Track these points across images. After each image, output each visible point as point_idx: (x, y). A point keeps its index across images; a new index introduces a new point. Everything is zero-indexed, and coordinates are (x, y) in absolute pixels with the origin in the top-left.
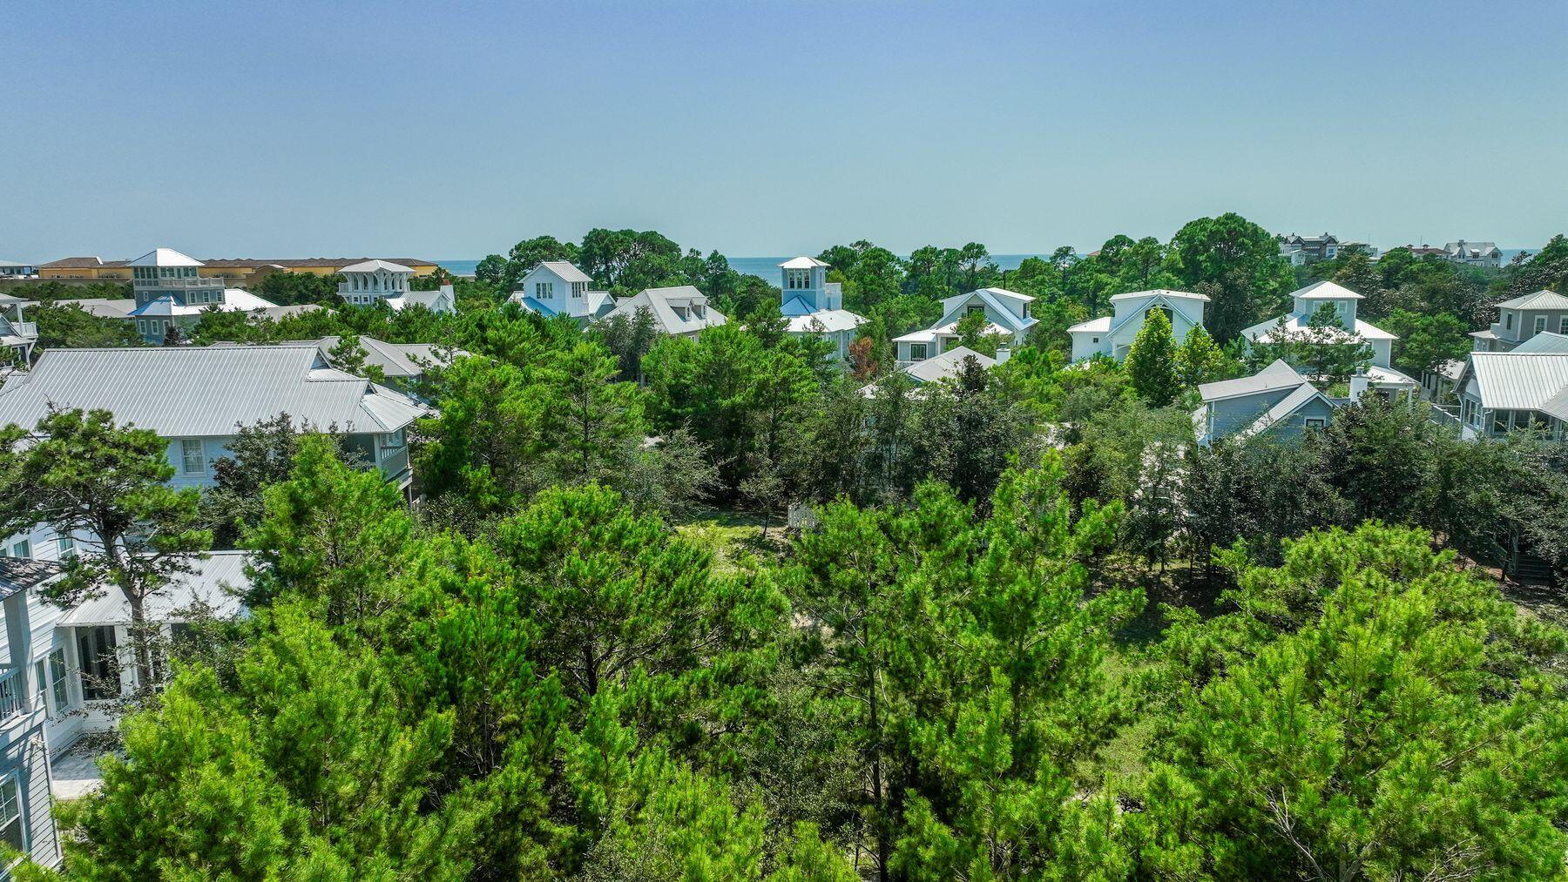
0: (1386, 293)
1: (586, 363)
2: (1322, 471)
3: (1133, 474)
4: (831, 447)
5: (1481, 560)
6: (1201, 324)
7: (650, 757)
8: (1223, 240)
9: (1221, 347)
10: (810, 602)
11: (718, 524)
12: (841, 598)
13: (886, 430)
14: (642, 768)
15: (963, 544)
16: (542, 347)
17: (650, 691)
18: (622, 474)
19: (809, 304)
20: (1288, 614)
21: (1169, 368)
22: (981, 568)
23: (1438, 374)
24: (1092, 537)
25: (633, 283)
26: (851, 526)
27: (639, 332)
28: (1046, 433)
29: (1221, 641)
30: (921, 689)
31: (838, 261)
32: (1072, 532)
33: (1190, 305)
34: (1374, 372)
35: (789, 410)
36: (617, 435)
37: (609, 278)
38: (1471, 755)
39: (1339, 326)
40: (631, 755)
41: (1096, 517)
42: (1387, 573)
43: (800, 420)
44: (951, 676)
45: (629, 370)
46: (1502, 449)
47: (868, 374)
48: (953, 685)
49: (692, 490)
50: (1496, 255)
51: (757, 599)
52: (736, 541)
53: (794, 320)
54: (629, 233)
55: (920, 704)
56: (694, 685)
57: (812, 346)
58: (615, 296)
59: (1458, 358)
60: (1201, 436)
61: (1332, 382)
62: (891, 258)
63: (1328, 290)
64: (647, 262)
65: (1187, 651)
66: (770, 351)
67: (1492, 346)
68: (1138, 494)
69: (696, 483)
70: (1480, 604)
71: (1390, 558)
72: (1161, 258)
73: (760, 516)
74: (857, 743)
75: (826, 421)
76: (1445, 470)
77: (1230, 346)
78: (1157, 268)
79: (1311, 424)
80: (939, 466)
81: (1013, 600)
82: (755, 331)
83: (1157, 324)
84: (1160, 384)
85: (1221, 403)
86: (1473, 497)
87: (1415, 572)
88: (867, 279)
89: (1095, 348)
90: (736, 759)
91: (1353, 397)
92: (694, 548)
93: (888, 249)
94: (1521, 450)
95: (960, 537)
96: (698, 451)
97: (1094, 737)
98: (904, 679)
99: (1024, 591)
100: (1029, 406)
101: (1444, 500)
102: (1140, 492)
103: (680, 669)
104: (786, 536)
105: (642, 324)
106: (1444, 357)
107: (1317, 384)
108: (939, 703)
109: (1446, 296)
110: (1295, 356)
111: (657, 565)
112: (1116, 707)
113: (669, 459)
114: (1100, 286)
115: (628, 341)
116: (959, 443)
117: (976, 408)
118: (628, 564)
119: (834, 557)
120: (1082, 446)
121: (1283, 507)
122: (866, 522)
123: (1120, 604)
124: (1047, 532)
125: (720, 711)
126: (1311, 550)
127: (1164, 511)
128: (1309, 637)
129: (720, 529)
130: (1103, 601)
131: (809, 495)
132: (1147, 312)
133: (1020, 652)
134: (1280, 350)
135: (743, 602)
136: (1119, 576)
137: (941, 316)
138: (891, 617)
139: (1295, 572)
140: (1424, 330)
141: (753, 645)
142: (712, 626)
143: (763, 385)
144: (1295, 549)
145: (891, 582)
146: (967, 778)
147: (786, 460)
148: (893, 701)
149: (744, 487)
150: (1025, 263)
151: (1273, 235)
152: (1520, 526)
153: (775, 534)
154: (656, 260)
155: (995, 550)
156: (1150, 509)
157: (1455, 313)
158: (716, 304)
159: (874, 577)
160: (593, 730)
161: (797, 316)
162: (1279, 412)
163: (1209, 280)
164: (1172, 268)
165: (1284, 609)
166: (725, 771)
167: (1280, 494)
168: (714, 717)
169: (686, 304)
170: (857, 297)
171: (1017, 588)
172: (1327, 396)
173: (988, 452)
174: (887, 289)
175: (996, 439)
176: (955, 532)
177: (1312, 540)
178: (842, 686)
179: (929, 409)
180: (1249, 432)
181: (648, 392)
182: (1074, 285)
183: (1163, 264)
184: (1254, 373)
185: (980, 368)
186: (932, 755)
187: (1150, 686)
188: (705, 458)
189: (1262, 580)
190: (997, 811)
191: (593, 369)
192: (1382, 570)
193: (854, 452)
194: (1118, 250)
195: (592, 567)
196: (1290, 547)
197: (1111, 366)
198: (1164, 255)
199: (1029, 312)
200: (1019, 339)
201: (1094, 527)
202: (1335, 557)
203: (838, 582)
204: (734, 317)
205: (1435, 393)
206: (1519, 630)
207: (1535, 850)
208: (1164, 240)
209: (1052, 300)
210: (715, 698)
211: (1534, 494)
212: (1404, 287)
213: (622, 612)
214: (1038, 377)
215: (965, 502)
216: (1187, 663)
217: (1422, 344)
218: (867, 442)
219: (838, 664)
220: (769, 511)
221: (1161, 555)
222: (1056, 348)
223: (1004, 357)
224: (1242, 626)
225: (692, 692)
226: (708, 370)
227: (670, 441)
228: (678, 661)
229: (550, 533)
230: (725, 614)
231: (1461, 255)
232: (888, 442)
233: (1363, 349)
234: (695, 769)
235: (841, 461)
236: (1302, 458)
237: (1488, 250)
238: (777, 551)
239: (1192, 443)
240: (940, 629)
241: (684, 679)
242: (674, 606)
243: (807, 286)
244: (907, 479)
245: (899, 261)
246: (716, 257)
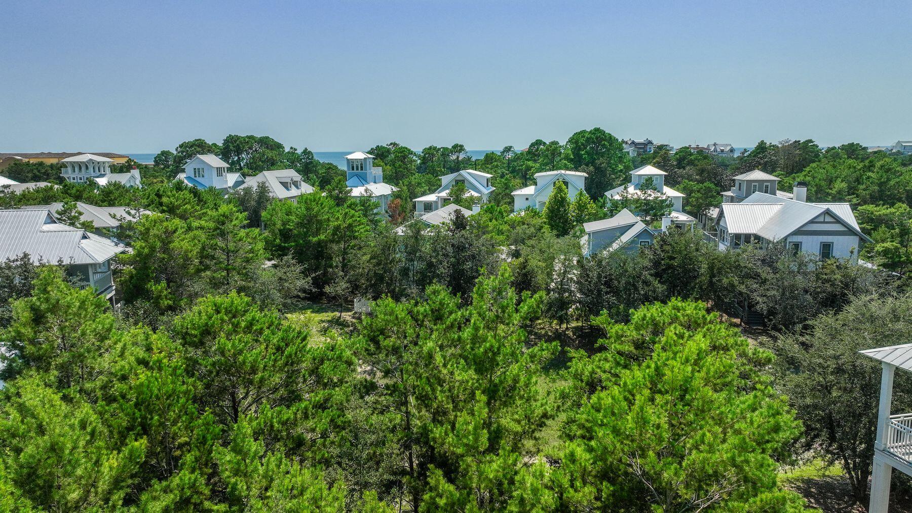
0: (679, 171)
1: (227, 217)
2: (649, 269)
3: (549, 275)
4: (378, 264)
5: (730, 315)
6: (583, 189)
7: (273, 459)
8: (593, 142)
9: (594, 202)
10: (368, 358)
11: (312, 312)
12: (387, 355)
13: (410, 253)
14: (268, 465)
15: (455, 320)
16: (198, 208)
17: (272, 418)
18: (251, 284)
19: (363, 179)
20: (634, 351)
21: (567, 214)
22: (467, 333)
23: (706, 215)
24: (528, 313)
25: (255, 168)
26: (392, 313)
27: (260, 198)
28: (502, 252)
29: (600, 368)
30: (435, 405)
31: (380, 154)
32: (517, 311)
33: (577, 178)
34: (674, 214)
35: (353, 243)
36: (248, 261)
37: (240, 165)
38: (732, 427)
39: (655, 190)
40: (261, 458)
41: (530, 302)
42: (685, 326)
43: (360, 248)
44: (452, 397)
45: (255, 221)
46: (739, 255)
47: (400, 220)
48: (453, 402)
49: (296, 292)
50: (732, 150)
51: (337, 358)
52: (323, 321)
53: (354, 189)
54: (252, 137)
55: (434, 414)
56: (300, 412)
57: (366, 204)
58: (244, 175)
59: (716, 206)
60: (585, 252)
61: (652, 220)
62: (411, 153)
63: (649, 170)
64: (264, 155)
65: (582, 374)
66: (340, 208)
67: (732, 200)
68: (553, 285)
69: (298, 288)
70: (731, 341)
71: (686, 318)
72: (561, 153)
73: (337, 306)
74: (399, 440)
75: (376, 249)
76: (711, 268)
77: (599, 201)
78: (559, 158)
79: (643, 244)
80: (442, 273)
81: (486, 352)
82: (331, 196)
83: (560, 190)
84: (562, 223)
85: (595, 233)
86: (725, 281)
87: (699, 325)
88: (397, 165)
89: (527, 204)
90: (326, 455)
91: (664, 229)
92: (298, 329)
93: (409, 148)
94: (748, 256)
95: (453, 316)
96: (299, 268)
97: (533, 427)
98: (424, 400)
99: (492, 346)
100: (492, 237)
101: (711, 283)
102: (553, 284)
103: (291, 402)
104: (353, 318)
105: (261, 193)
106: (709, 205)
107: (645, 221)
108: (445, 413)
109: (708, 173)
110: (633, 206)
111: (275, 341)
112: (545, 409)
113: (279, 274)
114: (529, 168)
115: (253, 203)
116: (453, 260)
117: (462, 240)
118: (257, 341)
119: (382, 332)
120: (521, 260)
121: (629, 290)
122: (400, 309)
123: (545, 350)
124: (504, 312)
125: (316, 427)
126: (645, 315)
127: (567, 294)
129: (313, 315)
130: (536, 349)
131: (366, 293)
132: (555, 183)
133: (491, 381)
134: (625, 203)
135: (328, 360)
136: (543, 332)
137: (440, 186)
138: (417, 364)
139: (637, 328)
140: (698, 192)
141: (335, 385)
142: (310, 376)
143: (337, 228)
144: (637, 315)
145: (416, 344)
146: (463, 456)
147: (352, 273)
148: (419, 413)
149: (327, 289)
150: (487, 156)
151: (620, 140)
152: (748, 295)
153: (347, 316)
154: (270, 154)
155: (475, 324)
156: (559, 293)
157: (713, 182)
158: (307, 180)
159: (406, 342)
160: (236, 445)
161: (357, 187)
162: (626, 238)
163: (587, 165)
164: (567, 158)
165: (632, 349)
166: (320, 462)
167: (628, 283)
168: (313, 430)
169: (289, 181)
170: (391, 175)
171: (488, 345)
172: (650, 228)
173: (469, 264)
174: (408, 170)
175: (473, 257)
176: (451, 313)
177: (646, 309)
178: (388, 407)
179: (436, 240)
180: (611, 249)
181: (266, 233)
182: (514, 168)
183: (562, 156)
184: (612, 216)
185: (463, 216)
186: (443, 444)
187: (564, 396)
188: (303, 273)
189: (620, 332)
190: (481, 473)
191: (231, 221)
192: (682, 325)
193: (392, 267)
194: (538, 148)
195: (233, 345)
196: (634, 314)
197: (536, 214)
198: (563, 151)
199: (490, 184)
200: (485, 199)
201: (529, 308)
202: (658, 319)
203: (385, 346)
204: (319, 188)
205: (704, 225)
206: (750, 354)
207: (763, 474)
208: (563, 142)
209: (502, 176)
210: (313, 418)
211: (754, 279)
212: (688, 168)
213: (254, 371)
214: (496, 220)
215: (455, 295)
216: (582, 381)
217: (697, 199)
218: (400, 261)
219: (386, 394)
220: (342, 303)
221: (566, 319)
222: (505, 203)
223: (476, 210)
224: (610, 359)
225: (299, 416)
226: (303, 220)
227: (281, 263)
228: (290, 397)
229: (207, 324)
230: (317, 368)
231: (715, 150)
232: (412, 260)
233: (668, 202)
234: (301, 462)
235: (385, 272)
236: (638, 263)
237: (728, 148)
238: (348, 326)
239: (581, 256)
240: (445, 371)
241: (294, 409)
242: (286, 364)
243: (362, 169)
244: (423, 281)
245: (415, 154)
246: (305, 151)
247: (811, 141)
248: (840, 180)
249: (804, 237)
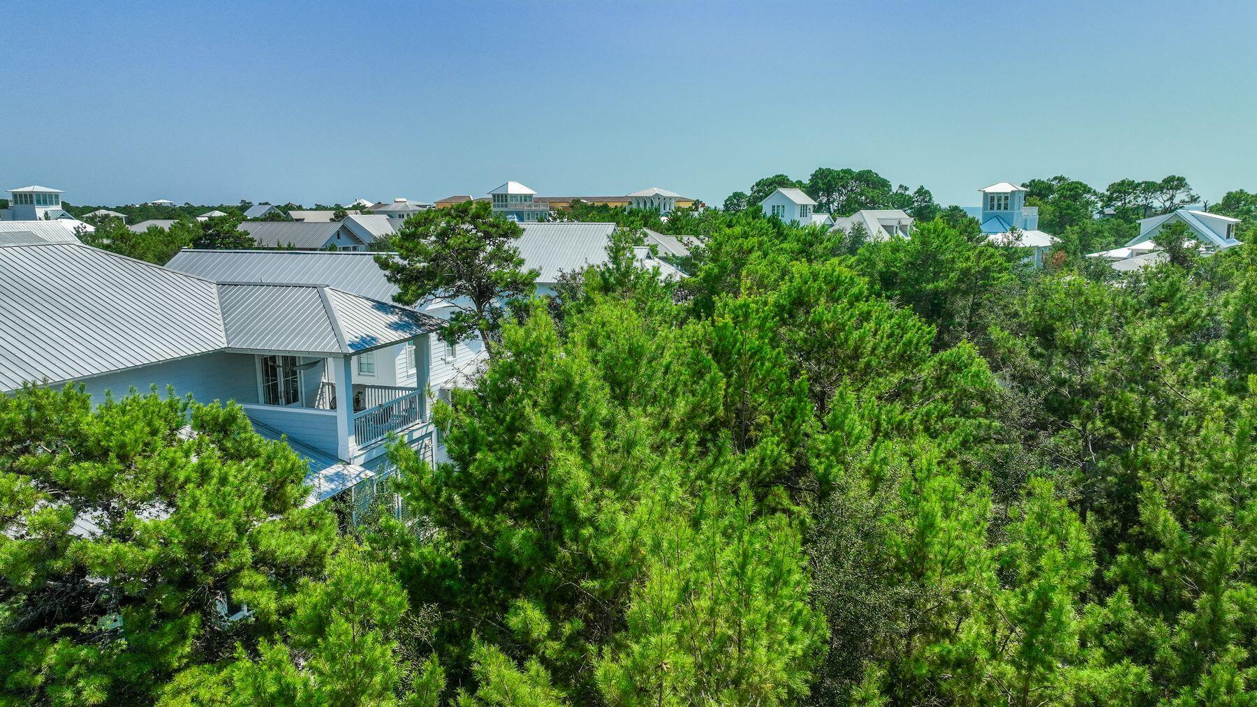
19: (1008, 224)
27: (855, 241)
31: (1035, 190)
37: (830, 207)
53: (992, 235)
54: (848, 171)
57: (1010, 250)
58: (834, 217)
62: (1088, 190)
64: (862, 194)
88: (1064, 205)
105: (857, 237)
137: (1137, 236)
143: (965, 273)
154: (870, 192)
161: (995, 232)
169: (895, 224)
170: (1052, 220)
243: (1006, 208)
245: (1095, 193)
246: (922, 192)
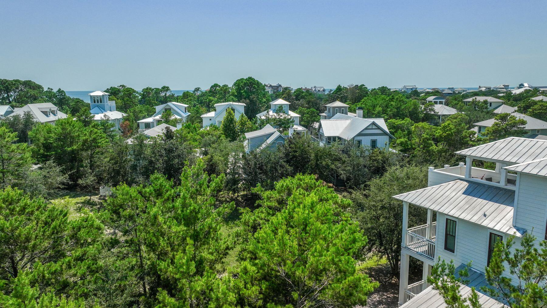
0: (297, 102)
2: (283, 158)
3: (226, 164)
4: (116, 163)
5: (327, 182)
6: (244, 113)
7: (46, 298)
8: (248, 85)
9: (250, 120)
10: (112, 224)
11: (69, 198)
12: (125, 221)
13: (137, 155)
14: (42, 303)
15: (170, 195)
17: (44, 271)
18: (23, 181)
19: (102, 109)
20: (278, 206)
21: (235, 128)
22: (178, 203)
23: (312, 126)
24: (216, 187)
25: (21, 101)
26: (127, 193)
27: (26, 122)
28: (196, 152)
29: (259, 217)
30: (160, 250)
31: (113, 93)
32: (208, 187)
33: (240, 107)
34: (295, 127)
35: (97, 150)
36: (19, 165)
37: (9, 100)
38: (331, 242)
39: (284, 113)
40: (36, 299)
41: (217, 180)
42: (305, 189)
43: (102, 154)
44: (170, 243)
45: (23, 138)
46: (330, 148)
47: (129, 135)
48: (171, 246)
49: (57, 185)
50: (324, 90)
51: (90, 226)
52: (78, 203)
53: (96, 115)
54: (18, 81)
55: (159, 255)
56: (65, 265)
57: (105, 125)
58: (13, 107)
59: (317, 122)
60: (247, 150)
61: (284, 130)
63: (280, 101)
64: (28, 93)
65: (249, 222)
66: (87, 128)
67: (325, 118)
68: (228, 171)
69: (58, 182)
70: (329, 196)
71: (305, 185)
72: (229, 92)
73: (88, 192)
74: (137, 275)
75: (113, 154)
76: (316, 156)
77: (253, 120)
78: (228, 95)
79: (279, 144)
80: (159, 167)
81: (191, 212)
82: (80, 120)
83: (230, 114)
84: (232, 133)
85: (252, 139)
86: (324, 163)
87: (312, 188)
88: (125, 99)
89: (210, 122)
90: (86, 291)
91: (290, 135)
92: (60, 209)
93: (133, 88)
94: (335, 147)
95: (169, 193)
96: (58, 169)
97: (221, 256)
98: (152, 247)
99: (195, 208)
100: (190, 143)
101: (317, 165)
102: (229, 170)
103: (57, 258)
104: (100, 199)
105: (27, 119)
106: (313, 121)
107: (279, 131)
108: (166, 254)
109: (312, 103)
110: (272, 123)
111: (43, 218)
112: (227, 244)
113: (44, 173)
114: (210, 101)
115: (21, 126)
116: (165, 158)
117: (171, 145)
118: (29, 220)
119: (121, 206)
120: (209, 156)
121: (273, 171)
122: (133, 191)
123: (226, 209)
124: (201, 187)
125: (77, 272)
126: (283, 185)
127: (237, 176)
128: (285, 212)
129: (71, 199)
130: (221, 209)
131: (108, 182)
132: (226, 110)
133: (195, 230)
134: (268, 121)
135: (84, 228)
136: (224, 199)
137: (155, 112)
138: (146, 225)
139: (279, 192)
140: (308, 113)
141: (90, 244)
142: (71, 239)
143: (85, 141)
144: (279, 184)
145: (145, 212)
146: (180, 279)
147: (98, 170)
148: (148, 255)
149: (80, 182)
150: (184, 93)
151: (263, 84)
152: (336, 170)
153: (95, 199)
154: (32, 92)
155: (184, 195)
156: (233, 175)
157: (315, 108)
158: (62, 110)
159: (138, 212)
160: (17, 292)
161: (98, 114)
162: (269, 141)
163: (245, 99)
164: (233, 94)
165: (277, 204)
166: (81, 296)
167: (272, 167)
168: (75, 275)
169: (48, 110)
170: (122, 106)
171: (192, 208)
172: (282, 135)
173: (176, 161)
174: (133, 103)
175: (179, 156)
176: (167, 191)
177: (283, 181)
178: (127, 254)
179: (154, 146)
180: (261, 148)
181: (32, 146)
182: (201, 101)
183: (230, 93)
184: (261, 128)
185: (171, 131)
186: (166, 272)
187: (238, 235)
188: (62, 171)
189: (269, 196)
190: (191, 288)
191: (5, 139)
192: (303, 189)
193: (125, 165)
194: (215, 89)
195: (11, 224)
196: (276, 185)
197: (216, 128)
198: (230, 91)
199: (187, 111)
200: (184, 120)
201: (216, 184)
202: (290, 186)
203: (124, 216)
204: (71, 115)
205: (312, 132)
206: (340, 202)
207: (349, 267)
208: (230, 85)
209: (195, 106)
210: (75, 267)
211: (339, 161)
212: (301, 100)
213: (28, 240)
214: (192, 133)
215: (170, 180)
216: (249, 226)
217: (307, 118)
218: (130, 160)
219: (126, 246)
220: (92, 190)
221: (237, 190)
222: (197, 123)
223: (179, 127)
224: (264, 211)
225: (64, 267)
226: (60, 137)
227: (45, 166)
228: (56, 255)
230: (76, 234)
231: (315, 90)
232: (139, 160)
233: (291, 120)
234: (67, 297)
235: (120, 168)
236: (277, 155)
237: (322, 89)
238: (96, 205)
239: (244, 152)
240: (165, 227)
241: (59, 263)
242: (53, 233)
244: (147, 173)
245: (137, 93)
246: (59, 91)
247: (363, 85)
248: (378, 106)
249: (363, 137)
